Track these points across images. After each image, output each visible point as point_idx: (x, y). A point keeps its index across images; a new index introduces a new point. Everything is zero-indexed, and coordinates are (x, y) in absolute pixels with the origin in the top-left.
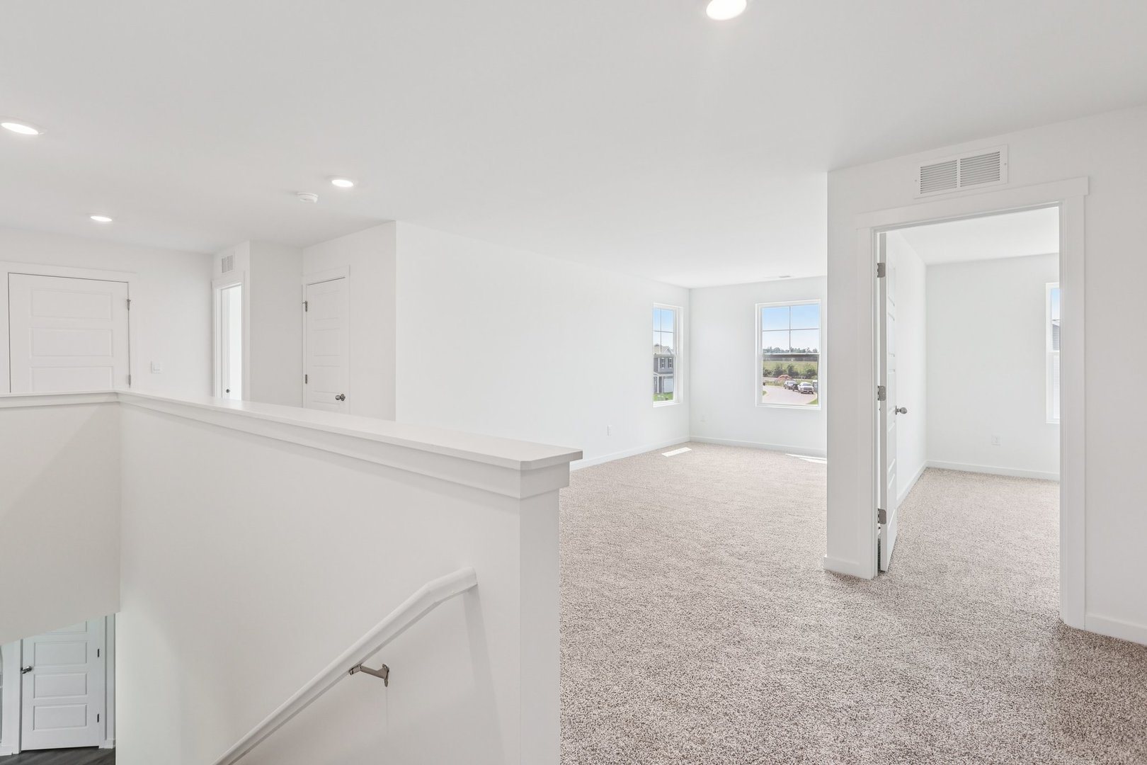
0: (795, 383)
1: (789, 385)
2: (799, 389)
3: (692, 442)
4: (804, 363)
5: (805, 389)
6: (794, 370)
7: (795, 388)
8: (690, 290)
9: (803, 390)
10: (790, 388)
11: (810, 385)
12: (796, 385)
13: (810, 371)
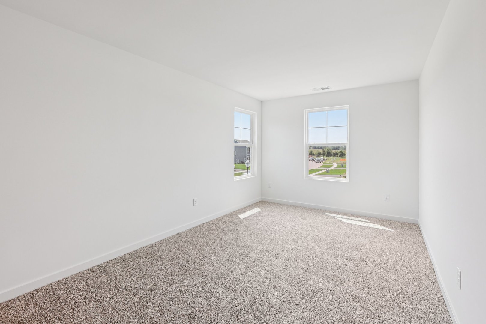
0: (314, 158)
1: (311, 159)
2: (315, 161)
3: (262, 203)
4: (316, 150)
5: (318, 161)
6: (313, 153)
7: (313, 160)
8: (262, 102)
9: (317, 161)
10: (311, 161)
11: (319, 159)
12: (314, 159)
13: (319, 153)
